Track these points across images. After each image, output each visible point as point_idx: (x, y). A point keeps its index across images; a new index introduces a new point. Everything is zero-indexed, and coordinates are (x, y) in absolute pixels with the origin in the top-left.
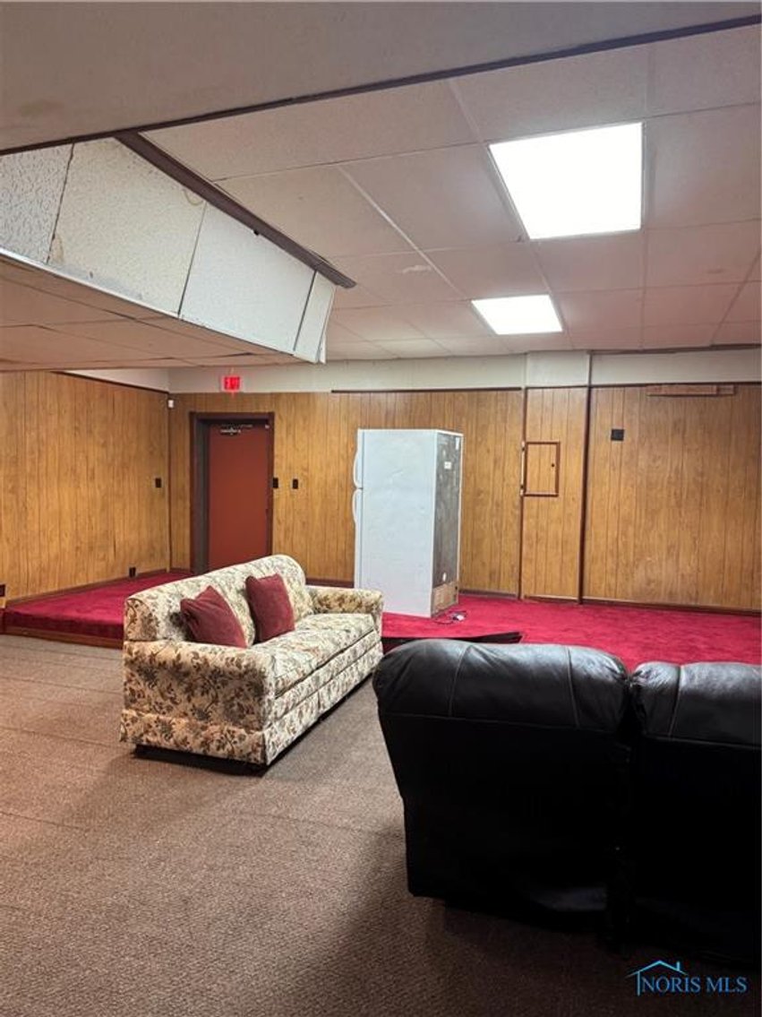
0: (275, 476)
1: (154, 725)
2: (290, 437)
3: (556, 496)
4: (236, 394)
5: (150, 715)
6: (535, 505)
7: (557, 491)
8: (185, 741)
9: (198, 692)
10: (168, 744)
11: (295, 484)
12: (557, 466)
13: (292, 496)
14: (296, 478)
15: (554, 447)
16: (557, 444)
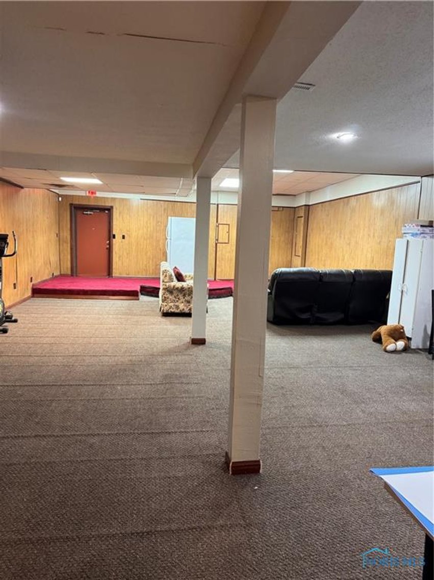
0: (114, 233)
1: (173, 306)
2: (121, 217)
3: (228, 243)
4: (94, 197)
5: (171, 304)
6: (221, 247)
7: (229, 241)
8: (183, 309)
9: (187, 295)
10: (178, 311)
11: (124, 237)
12: (228, 232)
13: (122, 242)
14: (124, 234)
15: (227, 226)
16: (229, 225)
